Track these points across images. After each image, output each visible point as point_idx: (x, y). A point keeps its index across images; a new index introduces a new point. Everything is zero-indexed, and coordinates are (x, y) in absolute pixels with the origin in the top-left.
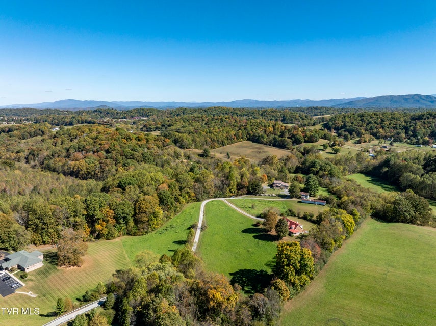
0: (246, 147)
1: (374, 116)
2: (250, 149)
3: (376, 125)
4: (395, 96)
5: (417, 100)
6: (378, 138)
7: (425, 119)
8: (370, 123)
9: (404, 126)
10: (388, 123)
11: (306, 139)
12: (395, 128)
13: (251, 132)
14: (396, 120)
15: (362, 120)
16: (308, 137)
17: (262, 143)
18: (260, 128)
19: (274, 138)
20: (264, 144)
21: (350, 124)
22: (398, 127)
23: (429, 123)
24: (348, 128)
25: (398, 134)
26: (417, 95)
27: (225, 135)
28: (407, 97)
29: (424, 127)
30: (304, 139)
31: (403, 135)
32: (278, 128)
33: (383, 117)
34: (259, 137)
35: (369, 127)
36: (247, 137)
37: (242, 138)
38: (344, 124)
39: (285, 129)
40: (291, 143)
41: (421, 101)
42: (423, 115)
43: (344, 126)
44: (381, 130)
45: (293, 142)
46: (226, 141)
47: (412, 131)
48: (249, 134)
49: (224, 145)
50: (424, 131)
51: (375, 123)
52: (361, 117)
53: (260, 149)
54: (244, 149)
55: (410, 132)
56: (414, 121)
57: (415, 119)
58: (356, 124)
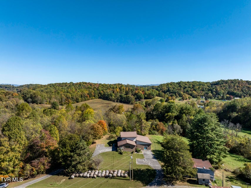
0: (97, 103)
1: (187, 83)
2: (101, 104)
3: (190, 89)
6: (193, 97)
7: (221, 84)
8: (186, 87)
9: (208, 89)
10: (198, 88)
11: (146, 96)
12: (203, 90)
13: (102, 92)
14: (203, 85)
15: (180, 86)
16: (147, 95)
17: (111, 100)
18: (109, 89)
19: (121, 96)
20: (113, 101)
21: (173, 89)
22: (205, 90)
23: (224, 86)
24: (171, 91)
25: (207, 94)
27: (80, 93)
29: (222, 89)
30: (144, 96)
31: (210, 94)
32: (123, 89)
33: (194, 84)
34: (108, 95)
35: (185, 90)
36: (98, 96)
37: (94, 96)
38: (168, 89)
39: (129, 90)
40: (134, 99)
44: (194, 92)
45: (136, 99)
46: (80, 99)
47: (215, 92)
48: (100, 93)
49: (77, 102)
50: (223, 91)
51: (189, 87)
52: (179, 84)
53: (108, 104)
54: (95, 104)
55: (214, 93)
56: (214, 86)
57: (215, 85)
58: (177, 89)
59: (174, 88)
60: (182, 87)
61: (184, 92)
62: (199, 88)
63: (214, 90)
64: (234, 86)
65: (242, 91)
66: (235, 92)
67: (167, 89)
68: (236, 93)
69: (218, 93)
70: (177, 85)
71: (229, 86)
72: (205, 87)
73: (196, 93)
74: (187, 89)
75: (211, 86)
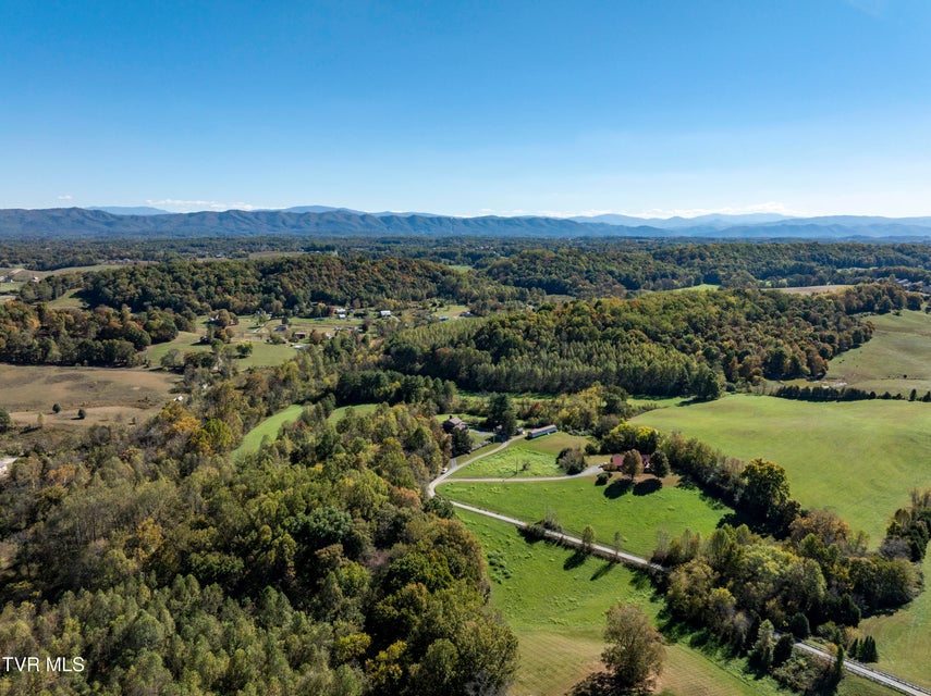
4: (28, 211)
5: (78, 221)
7: (288, 271)
8: (198, 284)
11: (154, 335)
16: (157, 331)
23: (298, 276)
26: (74, 209)
28: (55, 214)
29: (297, 285)
30: (149, 335)
33: (215, 271)
35: (201, 293)
38: (143, 290)
41: (88, 222)
42: (281, 264)
43: (146, 295)
44: (227, 296)
47: (283, 294)
50: (302, 292)
52: (169, 273)
54: (32, 387)
55: (282, 297)
56: (271, 276)
57: (272, 272)
58: (172, 289)
59: (162, 288)
60: (184, 282)
61: (200, 300)
62: (236, 284)
63: (279, 288)
64: (320, 275)
65: (342, 289)
66: (328, 292)
67: (140, 291)
68: (331, 296)
69: (291, 302)
70: (169, 277)
71: (309, 276)
72: (252, 280)
73: (235, 299)
74: (204, 288)
75: (261, 274)
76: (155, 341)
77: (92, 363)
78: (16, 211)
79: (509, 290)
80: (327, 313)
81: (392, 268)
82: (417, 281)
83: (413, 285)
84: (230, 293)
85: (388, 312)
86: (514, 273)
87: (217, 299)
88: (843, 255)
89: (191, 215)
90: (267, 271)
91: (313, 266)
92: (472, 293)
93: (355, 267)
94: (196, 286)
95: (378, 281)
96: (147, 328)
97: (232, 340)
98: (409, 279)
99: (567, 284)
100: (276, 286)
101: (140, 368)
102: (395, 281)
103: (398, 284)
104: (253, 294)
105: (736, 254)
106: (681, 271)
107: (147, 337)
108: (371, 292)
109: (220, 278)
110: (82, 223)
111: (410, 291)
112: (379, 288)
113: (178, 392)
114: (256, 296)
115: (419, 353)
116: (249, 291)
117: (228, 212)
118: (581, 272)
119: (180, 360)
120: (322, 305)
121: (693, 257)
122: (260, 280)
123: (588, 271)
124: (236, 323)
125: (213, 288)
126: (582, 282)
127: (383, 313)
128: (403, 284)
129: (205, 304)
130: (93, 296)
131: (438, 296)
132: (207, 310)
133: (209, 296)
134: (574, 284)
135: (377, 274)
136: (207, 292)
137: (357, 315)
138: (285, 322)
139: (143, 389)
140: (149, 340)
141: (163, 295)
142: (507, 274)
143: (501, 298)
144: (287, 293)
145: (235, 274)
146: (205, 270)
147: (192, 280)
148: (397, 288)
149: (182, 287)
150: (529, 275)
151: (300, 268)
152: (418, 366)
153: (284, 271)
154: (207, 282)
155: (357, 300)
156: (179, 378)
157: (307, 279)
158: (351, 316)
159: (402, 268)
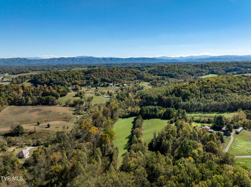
1: (65, 73)
5: (19, 61)
14: (79, 74)
15: (60, 76)
16: (61, 93)
19: (39, 98)
23: (96, 74)
26: (18, 58)
28: (13, 59)
36: (8, 102)
38: (50, 79)
41: (22, 61)
42: (90, 71)
43: (51, 81)
50: (98, 79)
55: (93, 81)
56: (88, 74)
57: (88, 73)
58: (59, 79)
59: (56, 79)
60: (62, 77)
61: (68, 82)
62: (78, 77)
63: (91, 78)
64: (102, 74)
65: (110, 78)
66: (106, 79)
67: (49, 80)
69: (96, 82)
70: (57, 75)
71: (99, 74)
72: (82, 76)
73: (79, 82)
74: (69, 78)
75: (84, 74)
76: (61, 96)
77: (42, 105)
78: (2, 59)
79: (159, 77)
80: (108, 85)
81: (123, 71)
82: (131, 75)
83: (130, 76)
84: (76, 80)
85: (126, 85)
86: (157, 72)
87: (73, 82)
88: (246, 65)
89: (50, 59)
90: (86, 73)
91: (100, 71)
92: (148, 78)
93: (112, 71)
94: (66, 78)
95: (120, 75)
96: (58, 91)
97: (85, 95)
98: (129, 74)
99: (173, 75)
100: (90, 77)
101: (58, 105)
102: (124, 75)
103: (126, 76)
104: (83, 80)
105: (217, 65)
106: (204, 71)
107: (59, 95)
108: (118, 78)
109: (73, 76)
110: (21, 62)
111: (129, 78)
112: (120, 77)
113: (76, 114)
114: (85, 81)
115: (154, 98)
116: (82, 79)
117: (61, 58)
118: (176, 71)
119: (72, 102)
120: (106, 83)
121: (206, 66)
122: (85, 76)
123: (179, 71)
124: (81, 89)
125: (71, 79)
126: (178, 74)
127: (124, 85)
128: (127, 76)
129: (69, 83)
130: (35, 81)
131: (137, 79)
132: (70, 85)
133: (70, 81)
134: (176, 75)
135: (119, 73)
136: (70, 80)
137: (117, 86)
138: (97, 88)
139: (64, 114)
140: (59, 96)
141: (57, 81)
142: (155, 73)
143: (158, 79)
144: (94, 80)
145: (77, 74)
146: (68, 73)
147: (65, 76)
148: (126, 77)
149: (62, 78)
150: (162, 72)
151: (96, 72)
152: (155, 103)
153: (92, 73)
154: (69, 77)
155: (115, 81)
156: (74, 109)
157: (99, 75)
158: (115, 86)
159: (126, 71)
